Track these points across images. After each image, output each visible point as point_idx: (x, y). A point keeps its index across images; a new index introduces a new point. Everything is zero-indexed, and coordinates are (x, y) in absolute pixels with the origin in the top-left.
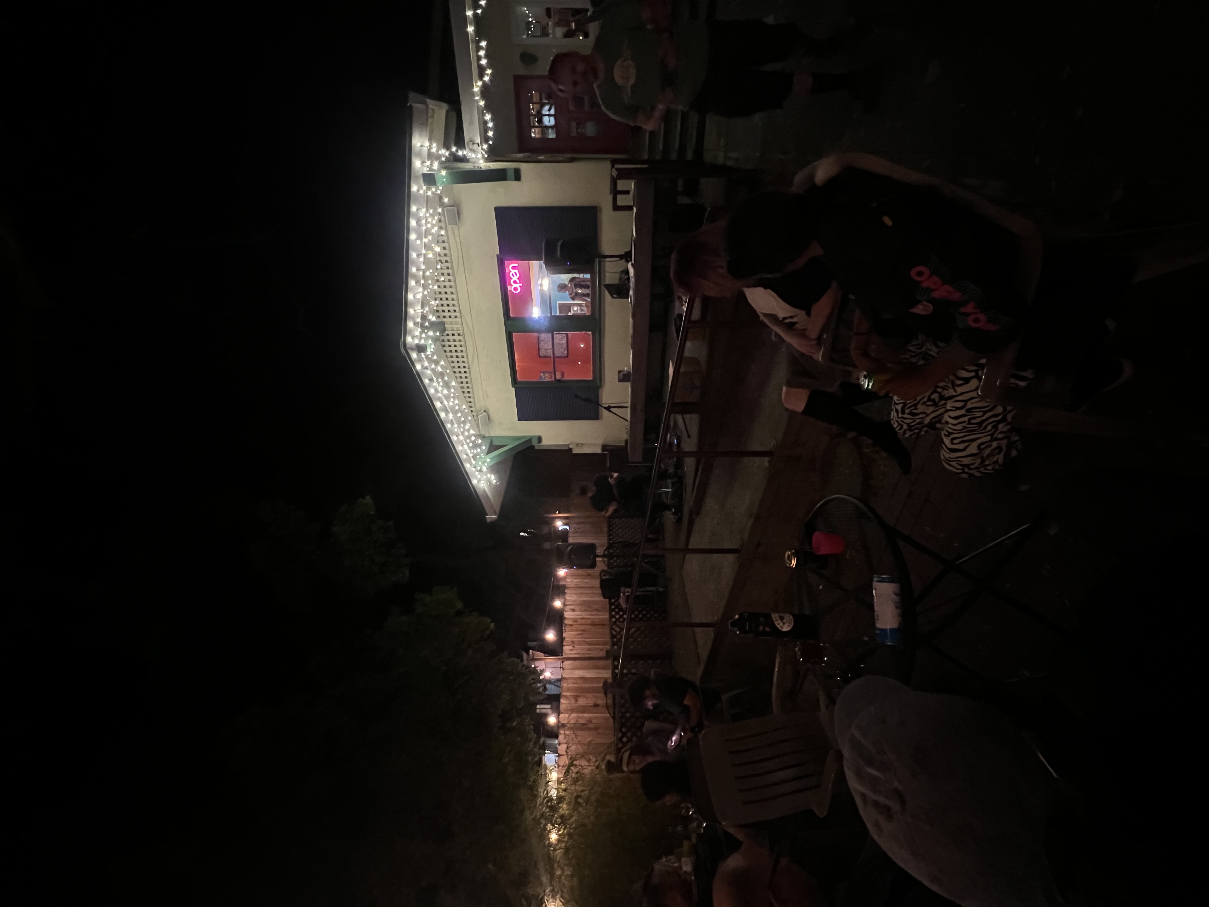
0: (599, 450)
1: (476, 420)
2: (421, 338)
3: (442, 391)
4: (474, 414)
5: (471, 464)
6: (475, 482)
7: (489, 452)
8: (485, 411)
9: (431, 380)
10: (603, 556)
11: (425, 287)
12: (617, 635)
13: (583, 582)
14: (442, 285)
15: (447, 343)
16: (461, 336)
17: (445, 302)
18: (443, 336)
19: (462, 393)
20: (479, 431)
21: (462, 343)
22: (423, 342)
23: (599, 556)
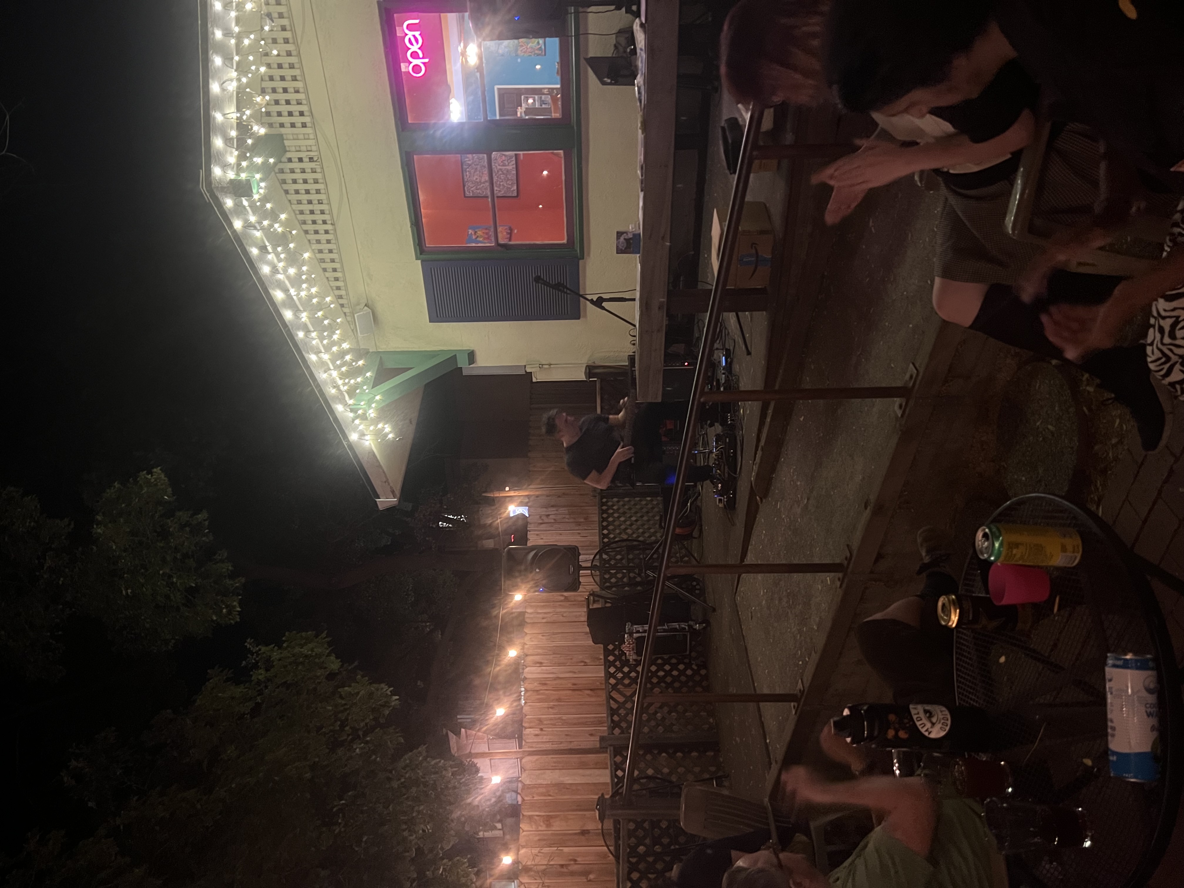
0: (580, 376)
1: (351, 323)
2: (239, 169)
3: (285, 270)
4: (346, 310)
5: (346, 404)
6: (353, 437)
7: (377, 382)
8: (366, 305)
9: (263, 249)
10: (593, 568)
11: (242, 68)
12: (619, 708)
13: (557, 613)
14: (274, 61)
15: (289, 177)
16: (316, 161)
17: (282, 97)
18: (281, 162)
19: (321, 270)
20: (358, 342)
21: (318, 176)
22: (243, 176)
23: (586, 568)
